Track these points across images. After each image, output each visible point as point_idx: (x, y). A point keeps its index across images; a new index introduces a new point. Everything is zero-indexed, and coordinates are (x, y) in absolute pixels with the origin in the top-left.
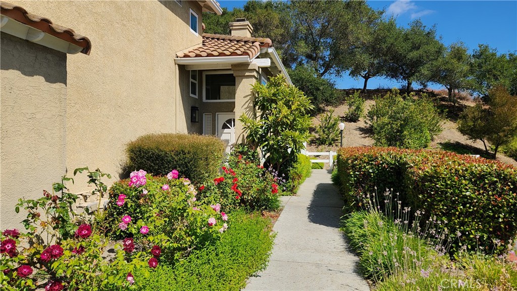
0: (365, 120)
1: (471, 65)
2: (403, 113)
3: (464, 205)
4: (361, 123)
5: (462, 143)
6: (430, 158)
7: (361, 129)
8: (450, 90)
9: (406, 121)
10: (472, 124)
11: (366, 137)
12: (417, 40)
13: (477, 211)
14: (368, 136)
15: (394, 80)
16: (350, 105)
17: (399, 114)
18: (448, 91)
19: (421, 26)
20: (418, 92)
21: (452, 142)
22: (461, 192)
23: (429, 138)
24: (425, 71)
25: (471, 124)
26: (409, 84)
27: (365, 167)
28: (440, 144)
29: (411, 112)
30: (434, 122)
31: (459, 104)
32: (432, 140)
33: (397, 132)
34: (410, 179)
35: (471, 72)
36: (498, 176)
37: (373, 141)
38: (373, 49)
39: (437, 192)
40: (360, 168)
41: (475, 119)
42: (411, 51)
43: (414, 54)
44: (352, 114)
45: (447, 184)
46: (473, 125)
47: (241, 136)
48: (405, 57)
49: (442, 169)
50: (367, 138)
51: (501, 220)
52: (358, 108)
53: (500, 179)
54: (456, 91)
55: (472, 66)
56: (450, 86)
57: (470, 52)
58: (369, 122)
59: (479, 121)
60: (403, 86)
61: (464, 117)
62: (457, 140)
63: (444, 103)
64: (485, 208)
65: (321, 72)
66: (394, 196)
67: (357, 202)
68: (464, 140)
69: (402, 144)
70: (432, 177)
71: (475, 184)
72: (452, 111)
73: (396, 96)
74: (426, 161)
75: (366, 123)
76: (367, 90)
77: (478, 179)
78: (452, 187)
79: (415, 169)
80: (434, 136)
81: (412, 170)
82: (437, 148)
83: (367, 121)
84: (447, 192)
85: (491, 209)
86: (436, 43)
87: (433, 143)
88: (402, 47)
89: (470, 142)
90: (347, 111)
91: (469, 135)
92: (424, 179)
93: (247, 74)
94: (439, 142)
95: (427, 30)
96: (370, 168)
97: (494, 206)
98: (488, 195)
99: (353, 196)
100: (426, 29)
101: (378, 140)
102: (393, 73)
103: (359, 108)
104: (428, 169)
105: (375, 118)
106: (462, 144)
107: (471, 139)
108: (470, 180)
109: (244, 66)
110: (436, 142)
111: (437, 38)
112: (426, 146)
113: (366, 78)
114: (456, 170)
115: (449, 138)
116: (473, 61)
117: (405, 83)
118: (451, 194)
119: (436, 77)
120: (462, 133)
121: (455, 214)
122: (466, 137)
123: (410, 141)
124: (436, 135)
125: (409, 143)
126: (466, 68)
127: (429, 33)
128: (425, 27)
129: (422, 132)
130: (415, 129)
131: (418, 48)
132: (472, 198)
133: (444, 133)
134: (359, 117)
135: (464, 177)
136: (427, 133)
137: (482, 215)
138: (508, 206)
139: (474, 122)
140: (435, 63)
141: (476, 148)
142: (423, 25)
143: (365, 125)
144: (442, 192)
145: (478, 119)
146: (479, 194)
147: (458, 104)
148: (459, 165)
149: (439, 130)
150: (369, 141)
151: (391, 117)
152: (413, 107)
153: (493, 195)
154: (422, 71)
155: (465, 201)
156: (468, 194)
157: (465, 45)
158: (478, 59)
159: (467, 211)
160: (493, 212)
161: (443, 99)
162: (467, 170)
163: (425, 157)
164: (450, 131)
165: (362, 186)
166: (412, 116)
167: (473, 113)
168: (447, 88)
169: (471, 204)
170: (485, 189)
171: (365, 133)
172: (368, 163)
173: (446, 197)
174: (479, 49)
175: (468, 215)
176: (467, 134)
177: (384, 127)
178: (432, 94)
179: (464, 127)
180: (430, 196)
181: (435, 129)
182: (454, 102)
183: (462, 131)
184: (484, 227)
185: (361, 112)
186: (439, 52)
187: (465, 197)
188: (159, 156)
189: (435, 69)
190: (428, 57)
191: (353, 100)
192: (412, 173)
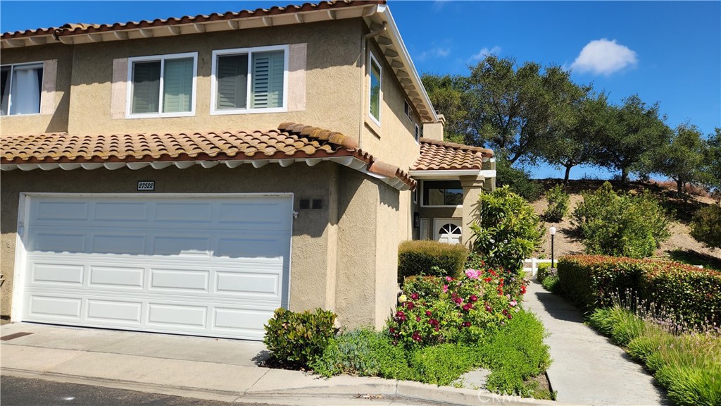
0: (570, 220)
1: (706, 153)
2: (620, 214)
3: (686, 301)
4: (566, 224)
5: (697, 251)
6: (660, 267)
7: (565, 231)
8: (679, 183)
9: (625, 223)
10: (709, 228)
11: (573, 242)
12: (634, 122)
13: (695, 305)
14: (576, 241)
15: (604, 168)
16: (551, 202)
17: (616, 215)
18: (676, 184)
19: (638, 104)
20: (636, 185)
21: (683, 249)
22: (684, 291)
23: (654, 244)
24: (646, 159)
25: (706, 228)
26: (625, 175)
27: (605, 273)
28: (669, 252)
29: (631, 214)
30: (659, 224)
31: (692, 201)
32: (658, 247)
33: (613, 237)
34: (645, 282)
35: (707, 161)
36: (710, 280)
37: (584, 247)
38: (579, 133)
39: (665, 291)
40: (602, 274)
41: (711, 223)
42: (627, 135)
43: (631, 139)
44: (553, 212)
45: (673, 285)
46: (709, 230)
47: (469, 242)
48: (619, 142)
49: (669, 275)
50: (575, 243)
51: (712, 311)
52: (561, 205)
53: (711, 282)
54: (687, 184)
55: (706, 155)
56: (679, 177)
57: (704, 137)
58: (576, 223)
59: (717, 226)
60: (616, 177)
61: (698, 220)
62: (690, 248)
63: (671, 199)
64: (701, 302)
65: (511, 159)
66: (633, 294)
67: (600, 301)
68: (699, 248)
69: (621, 251)
70: (662, 280)
71: (693, 285)
72: (683, 210)
73: (609, 191)
74: (656, 269)
75: (572, 224)
76: (570, 180)
77: (696, 282)
78: (676, 287)
79: (649, 274)
80: (661, 243)
81: (646, 275)
82: (664, 257)
83: (573, 222)
84: (673, 291)
85: (705, 303)
86: (659, 124)
87: (659, 251)
88: (614, 130)
89: (706, 251)
90: (547, 209)
91: (705, 242)
92: (657, 281)
93: (475, 184)
94: (666, 249)
95: (647, 108)
96: (611, 274)
97: (707, 301)
98: (703, 293)
99: (595, 296)
100: (645, 106)
101: (589, 246)
102: (603, 160)
103: (563, 205)
104: (659, 274)
105: (584, 218)
106: (697, 253)
107: (707, 247)
108: (689, 282)
109: (473, 178)
110: (662, 249)
111: (660, 118)
112: (650, 255)
113: (568, 167)
114: (679, 275)
115: (680, 245)
116: (708, 148)
117: (620, 173)
118: (676, 292)
119: (660, 167)
120: (696, 239)
121: (679, 307)
122: (701, 244)
123: (630, 248)
124: (663, 241)
125: (629, 250)
126: (698, 157)
127: (649, 112)
128: (643, 104)
129: (645, 238)
130: (636, 234)
131: (636, 131)
132: (691, 295)
133: (673, 238)
134: (562, 216)
135: (685, 280)
136: (652, 240)
137: (699, 307)
138: (717, 301)
139: (711, 226)
140: (658, 150)
141: (716, 258)
142: (642, 102)
143: (571, 226)
144: (670, 291)
145: (715, 223)
146: (697, 292)
147: (690, 200)
148: (682, 272)
149: (666, 235)
150: (578, 247)
151: (605, 218)
152: (633, 207)
153: (706, 293)
154: (642, 159)
155: (686, 297)
156: (688, 292)
157: (698, 129)
158: (716, 146)
159: (688, 305)
160: (707, 305)
161: (671, 194)
162: (687, 275)
163: (656, 266)
164: (681, 236)
165: (603, 289)
166: (632, 218)
167: (709, 215)
168: (675, 180)
169: (691, 299)
170: (700, 289)
171: (571, 237)
172: (608, 270)
173: (673, 295)
174: (715, 133)
175: (689, 307)
176: (702, 240)
177: (597, 230)
178: (655, 188)
179: (698, 232)
180: (661, 294)
181: (660, 234)
182: (686, 198)
183: (696, 236)
184: (701, 316)
185: (564, 209)
186: (663, 136)
187: (687, 294)
188: (426, 259)
189: (658, 157)
190: (649, 143)
191: (553, 195)
192: (647, 278)
